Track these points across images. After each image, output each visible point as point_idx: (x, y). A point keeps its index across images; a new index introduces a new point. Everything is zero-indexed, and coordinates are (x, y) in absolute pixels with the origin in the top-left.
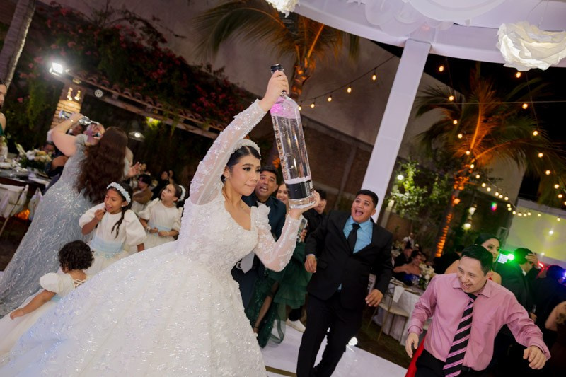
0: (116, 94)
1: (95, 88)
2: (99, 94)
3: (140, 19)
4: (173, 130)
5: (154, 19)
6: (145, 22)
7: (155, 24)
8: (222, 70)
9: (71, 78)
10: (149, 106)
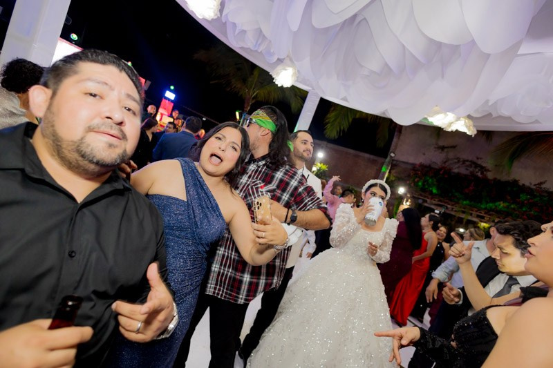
0: (428, 200)
1: (419, 198)
2: (420, 201)
3: (467, 161)
4: (465, 221)
5: (478, 158)
6: (471, 161)
7: (479, 162)
8: (541, 183)
9: (405, 194)
10: (449, 206)
